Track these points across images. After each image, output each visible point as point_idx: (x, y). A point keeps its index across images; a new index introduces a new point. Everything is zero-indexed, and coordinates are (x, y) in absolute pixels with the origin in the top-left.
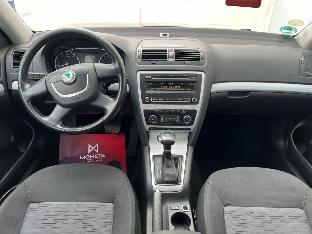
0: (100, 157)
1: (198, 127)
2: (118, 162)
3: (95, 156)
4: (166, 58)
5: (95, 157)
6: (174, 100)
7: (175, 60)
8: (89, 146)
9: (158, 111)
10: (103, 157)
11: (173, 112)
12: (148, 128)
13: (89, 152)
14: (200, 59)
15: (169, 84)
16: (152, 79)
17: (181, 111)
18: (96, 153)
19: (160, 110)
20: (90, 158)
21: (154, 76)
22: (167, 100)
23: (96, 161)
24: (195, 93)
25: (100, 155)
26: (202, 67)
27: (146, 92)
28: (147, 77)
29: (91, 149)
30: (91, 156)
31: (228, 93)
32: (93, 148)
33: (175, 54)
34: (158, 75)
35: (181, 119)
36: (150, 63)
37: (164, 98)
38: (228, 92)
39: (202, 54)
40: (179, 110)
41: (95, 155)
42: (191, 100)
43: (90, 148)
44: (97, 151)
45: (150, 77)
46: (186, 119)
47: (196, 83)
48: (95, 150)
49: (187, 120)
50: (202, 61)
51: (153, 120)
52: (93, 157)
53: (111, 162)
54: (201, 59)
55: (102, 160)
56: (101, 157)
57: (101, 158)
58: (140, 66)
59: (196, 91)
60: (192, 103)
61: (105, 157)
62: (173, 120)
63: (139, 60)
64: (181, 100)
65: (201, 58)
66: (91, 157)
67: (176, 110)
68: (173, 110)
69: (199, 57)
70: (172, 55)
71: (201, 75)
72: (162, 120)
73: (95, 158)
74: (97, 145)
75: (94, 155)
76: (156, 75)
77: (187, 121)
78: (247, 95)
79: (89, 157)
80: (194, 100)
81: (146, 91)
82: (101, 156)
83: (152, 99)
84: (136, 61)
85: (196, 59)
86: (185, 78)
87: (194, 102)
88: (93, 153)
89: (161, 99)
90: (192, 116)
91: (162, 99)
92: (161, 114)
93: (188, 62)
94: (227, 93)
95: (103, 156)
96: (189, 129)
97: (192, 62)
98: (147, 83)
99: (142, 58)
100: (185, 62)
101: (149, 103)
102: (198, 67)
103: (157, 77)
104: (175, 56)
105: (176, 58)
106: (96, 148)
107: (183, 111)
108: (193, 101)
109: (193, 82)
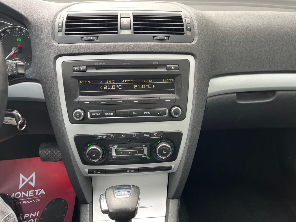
0: (37, 194)
1: (186, 163)
2: (63, 201)
3: (30, 193)
4: (116, 29)
5: (30, 196)
6: (135, 113)
7: (135, 33)
8: (21, 176)
9: (104, 137)
10: (42, 195)
11: (135, 138)
12: (87, 170)
13: (21, 186)
14: (183, 30)
15: (123, 81)
16: (89, 71)
17: (151, 134)
18: (31, 188)
19: (108, 136)
20: (22, 197)
21: (90, 65)
22: (122, 114)
23: (31, 201)
24: (177, 97)
25: (37, 191)
26: (187, 45)
27: (77, 100)
28: (76, 68)
29: (23, 181)
30: (23, 193)
31: (237, 95)
32: (27, 180)
33: (134, 21)
34: (100, 64)
35: (152, 150)
36: (83, 39)
37: (114, 111)
38: (237, 93)
39: (186, 21)
40: (147, 133)
41: (30, 191)
42: (170, 111)
43: (23, 179)
44: (33, 184)
45: (83, 68)
46: (160, 150)
47: (179, 77)
48: (30, 183)
49: (165, 153)
50: (188, 33)
51: (94, 156)
52: (27, 195)
53: (53, 201)
54: (185, 30)
55: (39, 200)
56: (39, 194)
57: (38, 196)
58: (61, 47)
59: (179, 93)
60: (171, 118)
61: (44, 193)
62: (135, 152)
63: (61, 34)
64: (149, 113)
65: (185, 27)
66: (24, 195)
67: (140, 135)
68: (135, 133)
69: (182, 26)
70: (127, 23)
71: (187, 62)
72: (114, 154)
73: (28, 197)
74: (33, 175)
75: (28, 192)
76: (96, 64)
77: (163, 155)
78: (270, 97)
79: (20, 196)
80: (176, 112)
81: (76, 97)
82: (39, 192)
83: (89, 113)
84: (53, 36)
85: (176, 30)
86: (156, 68)
87: (177, 116)
88: (27, 187)
89: (109, 113)
90: (173, 143)
91: (111, 112)
92: (111, 144)
93: (160, 36)
94: (235, 94)
95: (43, 192)
96: (169, 168)
97: (168, 37)
98: (77, 81)
99: (66, 31)
100: (154, 37)
101: (85, 121)
102: (181, 45)
103: (98, 68)
104: (134, 25)
105: (135, 29)
106: (31, 180)
107: (156, 135)
108: (174, 115)
109: (173, 77)
